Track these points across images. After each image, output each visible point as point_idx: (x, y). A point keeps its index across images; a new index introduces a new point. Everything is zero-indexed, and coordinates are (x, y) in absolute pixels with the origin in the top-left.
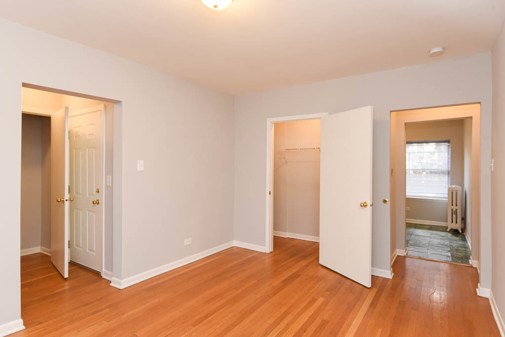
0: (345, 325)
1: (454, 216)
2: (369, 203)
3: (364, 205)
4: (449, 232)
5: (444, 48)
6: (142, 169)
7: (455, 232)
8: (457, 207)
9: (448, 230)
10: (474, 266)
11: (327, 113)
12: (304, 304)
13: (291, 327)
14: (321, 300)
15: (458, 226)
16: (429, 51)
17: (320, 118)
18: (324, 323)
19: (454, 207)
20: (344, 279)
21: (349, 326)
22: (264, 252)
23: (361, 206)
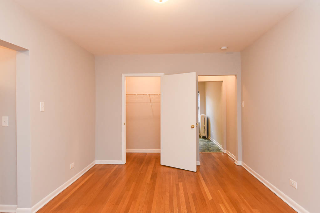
0: (203, 193)
1: (204, 130)
2: (195, 125)
3: (193, 127)
4: (202, 138)
5: (227, 47)
6: (43, 110)
7: (204, 138)
8: (205, 125)
9: (201, 137)
10: (225, 152)
11: (164, 74)
12: (175, 189)
13: (181, 202)
14: (181, 184)
15: (205, 135)
16: (221, 48)
17: (160, 76)
18: (194, 196)
19: (204, 125)
20: (181, 170)
21: (205, 193)
22: (121, 164)
23: (191, 127)
